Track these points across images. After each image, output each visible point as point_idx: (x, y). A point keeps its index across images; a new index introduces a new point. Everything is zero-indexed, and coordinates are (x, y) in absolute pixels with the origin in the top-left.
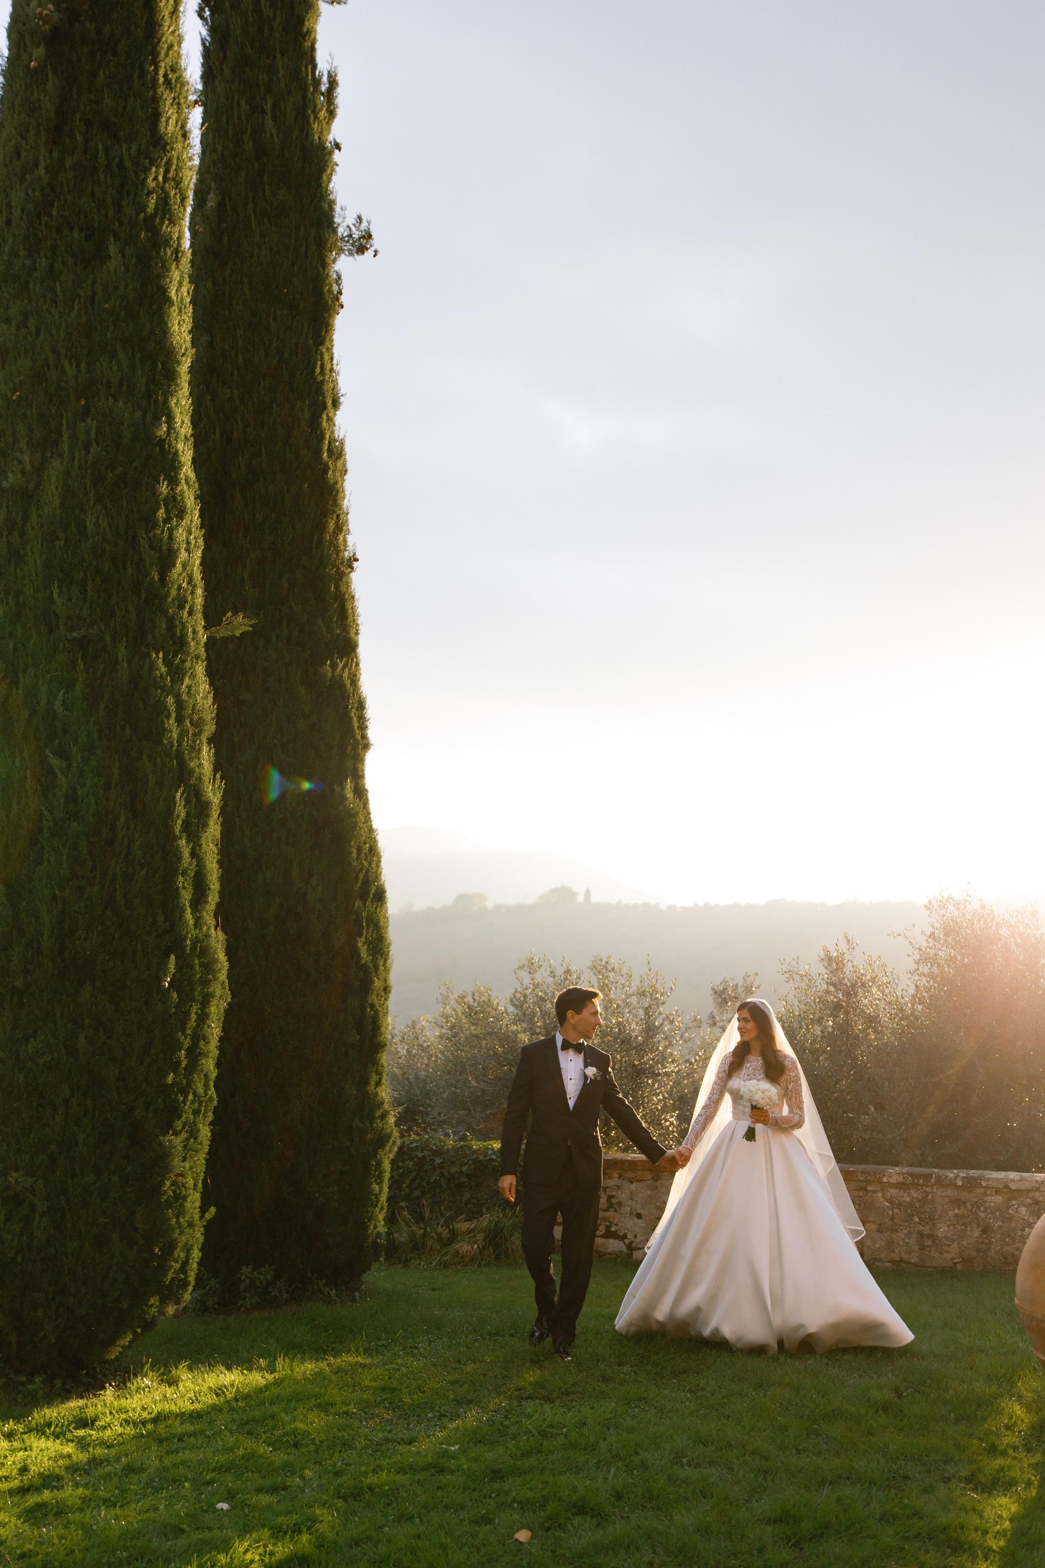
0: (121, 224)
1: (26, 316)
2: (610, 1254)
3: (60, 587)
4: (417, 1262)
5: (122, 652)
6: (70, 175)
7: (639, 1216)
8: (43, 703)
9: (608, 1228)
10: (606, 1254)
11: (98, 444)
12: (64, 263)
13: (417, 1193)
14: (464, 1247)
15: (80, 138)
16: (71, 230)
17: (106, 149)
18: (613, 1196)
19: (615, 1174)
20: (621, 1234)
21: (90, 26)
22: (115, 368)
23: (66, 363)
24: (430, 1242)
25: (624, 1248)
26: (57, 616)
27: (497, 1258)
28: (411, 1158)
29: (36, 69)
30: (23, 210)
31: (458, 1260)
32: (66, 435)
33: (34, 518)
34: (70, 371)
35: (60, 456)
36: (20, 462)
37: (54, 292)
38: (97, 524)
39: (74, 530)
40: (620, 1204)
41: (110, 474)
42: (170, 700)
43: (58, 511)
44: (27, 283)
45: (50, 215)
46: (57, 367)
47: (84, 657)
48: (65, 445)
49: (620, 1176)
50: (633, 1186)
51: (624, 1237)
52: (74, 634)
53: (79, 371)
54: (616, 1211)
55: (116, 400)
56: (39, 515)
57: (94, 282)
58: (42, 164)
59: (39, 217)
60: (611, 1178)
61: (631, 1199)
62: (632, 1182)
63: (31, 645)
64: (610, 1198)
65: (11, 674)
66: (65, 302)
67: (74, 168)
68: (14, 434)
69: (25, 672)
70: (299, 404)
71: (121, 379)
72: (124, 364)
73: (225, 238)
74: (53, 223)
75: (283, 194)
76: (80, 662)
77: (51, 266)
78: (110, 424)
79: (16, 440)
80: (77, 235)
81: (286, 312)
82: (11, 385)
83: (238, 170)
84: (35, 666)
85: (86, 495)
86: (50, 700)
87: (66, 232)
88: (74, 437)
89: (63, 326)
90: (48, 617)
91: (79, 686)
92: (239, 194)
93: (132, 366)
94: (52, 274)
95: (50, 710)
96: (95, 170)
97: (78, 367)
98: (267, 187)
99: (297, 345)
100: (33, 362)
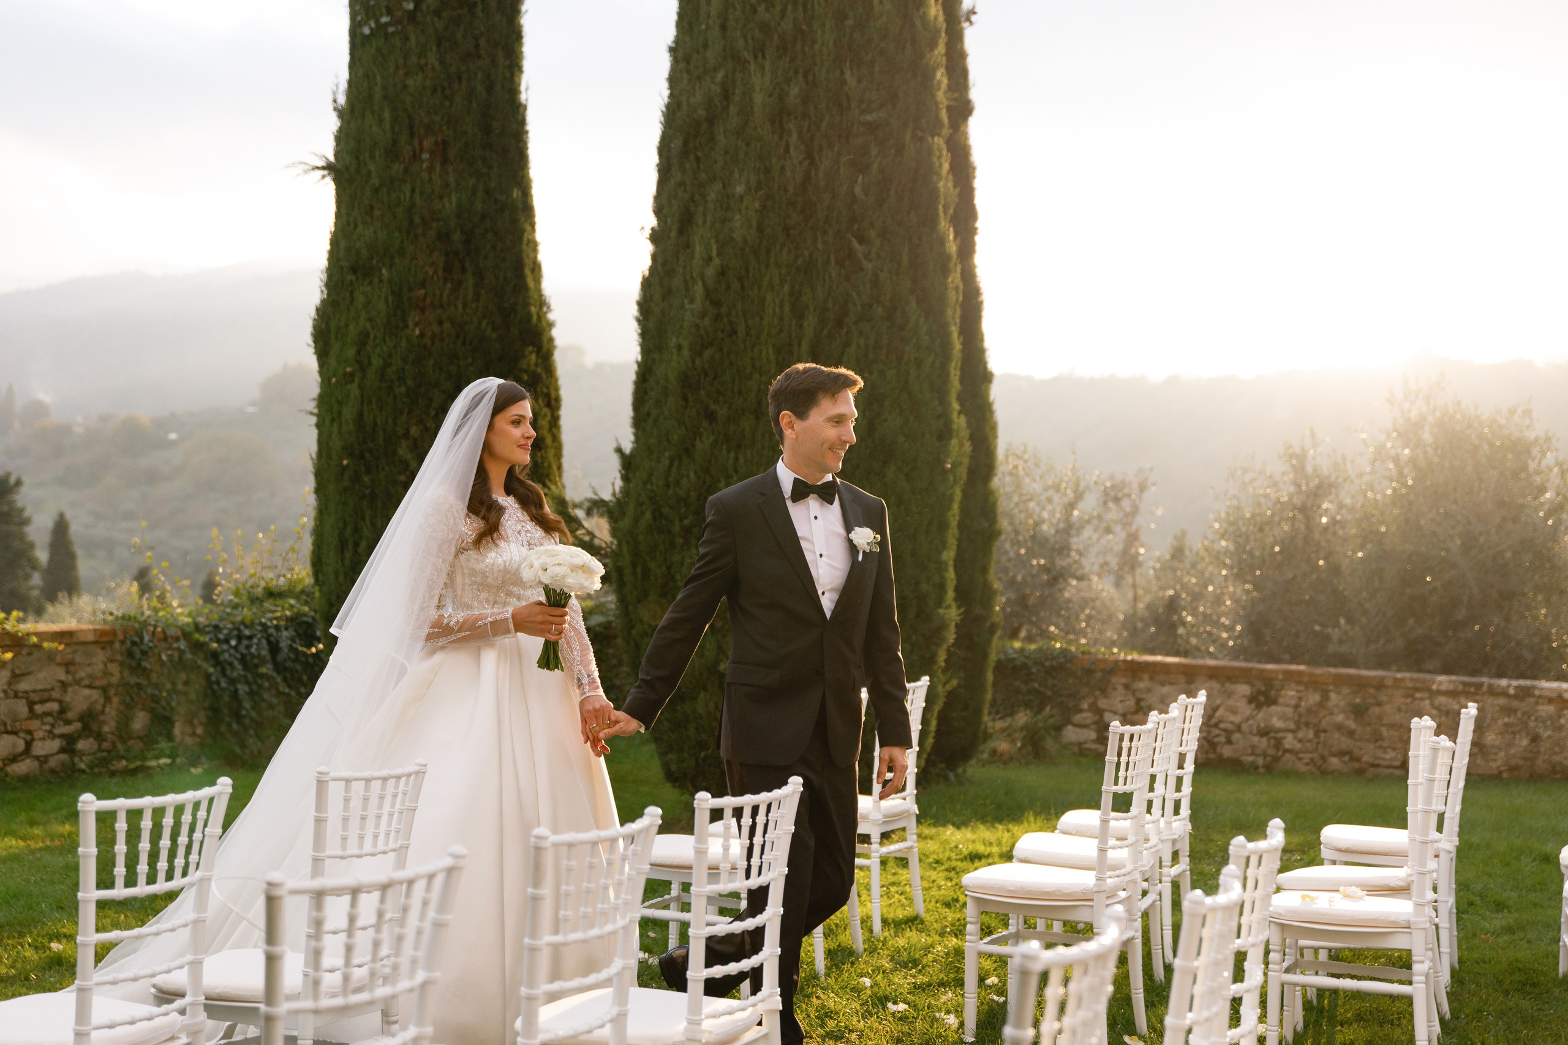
8: (844, 188)
14: (1003, 746)
50: (1166, 690)
63: (824, 126)
64: (1139, 701)
65: (809, 156)
69: (820, 151)
76: (872, 146)
84: (830, 147)
86: (850, 182)
90: (841, 102)
91: (874, 170)
95: (850, 195)
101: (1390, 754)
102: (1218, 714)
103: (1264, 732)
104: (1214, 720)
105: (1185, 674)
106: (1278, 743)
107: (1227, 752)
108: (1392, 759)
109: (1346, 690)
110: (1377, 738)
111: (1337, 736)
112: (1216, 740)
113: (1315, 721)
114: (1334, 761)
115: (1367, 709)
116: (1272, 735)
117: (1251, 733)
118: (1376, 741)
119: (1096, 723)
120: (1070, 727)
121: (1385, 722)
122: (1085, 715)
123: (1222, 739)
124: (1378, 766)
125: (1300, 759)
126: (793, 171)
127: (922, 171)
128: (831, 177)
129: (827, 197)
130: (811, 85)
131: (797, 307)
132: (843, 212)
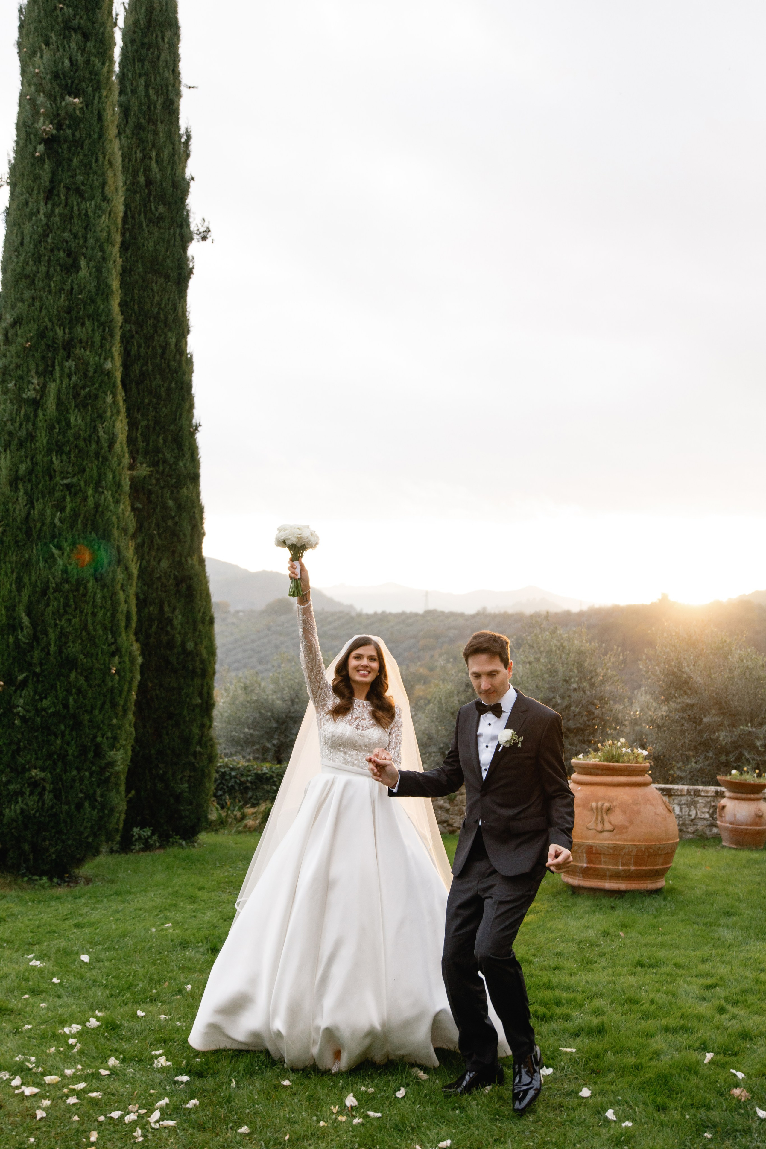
0: (87, 249)
1: (33, 299)
3: (56, 455)
4: (223, 831)
5: (90, 492)
6: (58, 219)
8: (49, 520)
11: (76, 375)
12: (55, 270)
13: (220, 793)
15: (63, 198)
16: (59, 250)
17: (78, 204)
21: (69, 132)
22: (84, 331)
23: (58, 329)
24: (230, 820)
26: (55, 471)
29: (38, 157)
30: (31, 237)
31: (246, 829)
32: (57, 369)
33: (41, 415)
34: (60, 333)
36: (32, 383)
37: (50, 287)
38: (76, 420)
39: (64, 423)
41: (82, 392)
42: (114, 518)
43: (55, 413)
44: (34, 280)
45: (47, 242)
46: (52, 330)
47: (70, 494)
48: (57, 375)
52: (65, 481)
53: (65, 333)
55: (85, 350)
56: (44, 415)
57: (72, 282)
58: (42, 212)
59: (40, 242)
63: (40, 486)
65: (31, 502)
66: (56, 293)
67: (60, 215)
68: (28, 367)
69: (37, 500)
70: (170, 334)
71: (88, 338)
72: (90, 330)
73: (127, 235)
74: (49, 247)
75: (161, 209)
76: (68, 497)
77: (48, 271)
78: (82, 364)
79: (29, 370)
80: (62, 254)
81: (163, 280)
82: (25, 339)
83: (135, 193)
84: (43, 497)
85: (69, 403)
86: (53, 516)
87: (56, 252)
88: (62, 370)
89: (56, 307)
90: (50, 473)
91: (68, 510)
92: (136, 208)
93: (93, 330)
94: (48, 276)
95: (52, 523)
96: (71, 217)
97: (64, 330)
98: (152, 204)
99: (169, 299)
100: (39, 327)
126: (20, 511)
127: (100, 509)
128: (42, 514)
129: (39, 525)
130: (34, 464)
131: (20, 585)
132: (48, 533)
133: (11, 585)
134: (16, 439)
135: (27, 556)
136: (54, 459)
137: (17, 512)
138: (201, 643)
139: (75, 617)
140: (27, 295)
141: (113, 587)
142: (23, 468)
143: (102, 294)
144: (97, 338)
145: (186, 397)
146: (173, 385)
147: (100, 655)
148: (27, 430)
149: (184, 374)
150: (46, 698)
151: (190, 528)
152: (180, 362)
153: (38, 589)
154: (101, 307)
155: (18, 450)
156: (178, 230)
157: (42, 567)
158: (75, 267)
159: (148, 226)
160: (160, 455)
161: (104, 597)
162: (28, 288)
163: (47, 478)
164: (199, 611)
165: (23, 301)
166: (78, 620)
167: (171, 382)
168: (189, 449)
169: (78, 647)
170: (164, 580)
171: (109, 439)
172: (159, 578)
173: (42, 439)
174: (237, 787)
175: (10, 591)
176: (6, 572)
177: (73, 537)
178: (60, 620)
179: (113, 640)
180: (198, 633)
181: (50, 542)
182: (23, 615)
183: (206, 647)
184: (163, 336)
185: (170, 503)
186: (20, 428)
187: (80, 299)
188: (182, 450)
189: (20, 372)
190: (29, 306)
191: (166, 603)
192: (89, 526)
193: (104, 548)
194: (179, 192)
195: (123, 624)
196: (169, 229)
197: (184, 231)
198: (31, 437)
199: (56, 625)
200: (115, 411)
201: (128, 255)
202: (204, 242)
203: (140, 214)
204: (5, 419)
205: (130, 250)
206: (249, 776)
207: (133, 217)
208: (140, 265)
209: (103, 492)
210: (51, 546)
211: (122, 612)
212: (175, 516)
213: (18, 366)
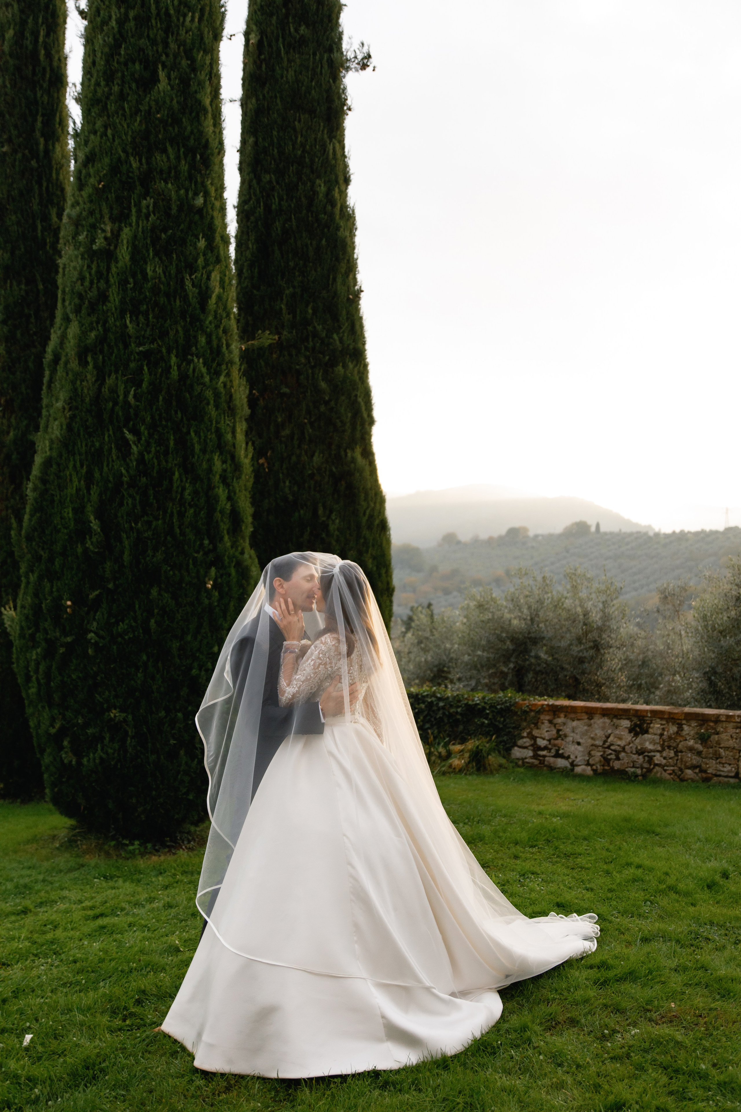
0: (167, 55)
1: (106, 127)
2: (559, 768)
3: (131, 317)
5: (174, 360)
6: (132, 24)
7: (579, 744)
8: (121, 398)
9: (557, 751)
10: (555, 769)
11: (155, 215)
12: (130, 88)
14: (456, 762)
16: (134, 63)
18: (561, 730)
19: (562, 715)
20: (566, 755)
22: (165, 160)
23: (132, 159)
25: (568, 765)
26: (130, 337)
27: (478, 770)
28: (424, 702)
30: (102, 53)
31: (451, 770)
32: (134, 210)
33: (114, 270)
34: (135, 165)
35: (131, 225)
36: (103, 231)
37: (123, 109)
38: (154, 271)
39: (139, 276)
40: (566, 736)
41: (163, 236)
42: (210, 393)
43: (129, 264)
44: (106, 104)
45: (120, 54)
46: (126, 162)
47: (148, 364)
48: (134, 219)
49: (565, 716)
50: (575, 723)
51: (568, 757)
52: (141, 349)
53: (141, 164)
54: (562, 740)
55: (166, 183)
56: (116, 267)
57: (150, 99)
58: (114, 17)
59: (112, 56)
60: (559, 717)
61: (573, 732)
62: (573, 721)
63: (113, 357)
64: (558, 731)
65: (101, 378)
66: (131, 116)
67: (135, 18)
68: (101, 211)
69: (109, 376)
70: (318, 181)
71: (170, 168)
72: (172, 157)
73: (264, 66)
74: (122, 60)
75: (303, 30)
76: (145, 368)
77: (122, 91)
78: (163, 200)
79: (102, 217)
80: (137, 66)
81: (307, 116)
82: (98, 178)
83: (271, 15)
84: (116, 372)
85: (148, 251)
86: (126, 394)
87: (130, 65)
88: (139, 211)
89: (130, 133)
90: (124, 338)
91: (145, 385)
92: (273, 33)
93: (178, 158)
94: (122, 97)
95: (126, 402)
96: (149, 19)
97: (140, 161)
98: (291, 25)
99: (315, 139)
100: (111, 160)
101: (728, 768)
102: (609, 740)
103: (641, 752)
104: (607, 744)
105: (587, 713)
106: (650, 759)
107: (617, 765)
108: (729, 771)
109: (694, 724)
110: (717, 757)
111: (689, 755)
112: (609, 757)
113: (674, 745)
114: (689, 772)
115: (709, 737)
116: (646, 754)
117: (631, 752)
118: (717, 759)
119: (532, 745)
120: (516, 748)
121: (722, 746)
122: (525, 740)
123: (613, 757)
124: (720, 776)
125: (665, 771)
126: (89, 389)
127: (188, 382)
128: (113, 391)
129: (111, 404)
130: (106, 331)
131: (89, 479)
132: (120, 414)
133: (79, 482)
134: (87, 302)
135: (97, 444)
136: (128, 322)
137: (86, 391)
138: (367, 552)
139: (157, 519)
140: (99, 124)
141: (209, 479)
142: (93, 335)
143: (191, 114)
144: (184, 167)
145: (341, 256)
146: (324, 242)
147: (191, 566)
148: (98, 288)
149: (338, 228)
150: (123, 621)
151: (350, 415)
152: (332, 216)
153: (110, 485)
154: (189, 128)
155: (89, 315)
156: (326, 56)
157: (114, 457)
158: (155, 80)
159: (287, 53)
160: (310, 328)
161: (196, 492)
162: (100, 115)
163: (121, 346)
164: (364, 514)
165: (95, 133)
166: (160, 522)
167: (321, 240)
168: (348, 319)
169: (160, 556)
170: (318, 478)
171: (199, 293)
172: (312, 476)
173: (114, 297)
174: (446, 720)
175: (78, 490)
176: (75, 466)
177: (152, 417)
178: (136, 523)
179: (211, 547)
180: (362, 541)
181: (124, 426)
182: (92, 518)
183: (374, 558)
184: (309, 184)
185: (323, 385)
186: (90, 288)
187: (157, 119)
188: (338, 321)
189: (92, 220)
190: (101, 137)
191: (320, 505)
192: (174, 403)
193: (196, 432)
194: (326, 8)
195: (224, 526)
196: (314, 54)
197: (335, 55)
198: (103, 297)
199: (132, 528)
200: (213, 259)
201: (265, 92)
202: (364, 72)
203: (277, 40)
204: (74, 279)
205: (268, 85)
206: (458, 707)
207: (270, 45)
208: (278, 101)
209: (193, 360)
210: (125, 431)
211: (222, 512)
212: (330, 400)
213: (91, 213)
